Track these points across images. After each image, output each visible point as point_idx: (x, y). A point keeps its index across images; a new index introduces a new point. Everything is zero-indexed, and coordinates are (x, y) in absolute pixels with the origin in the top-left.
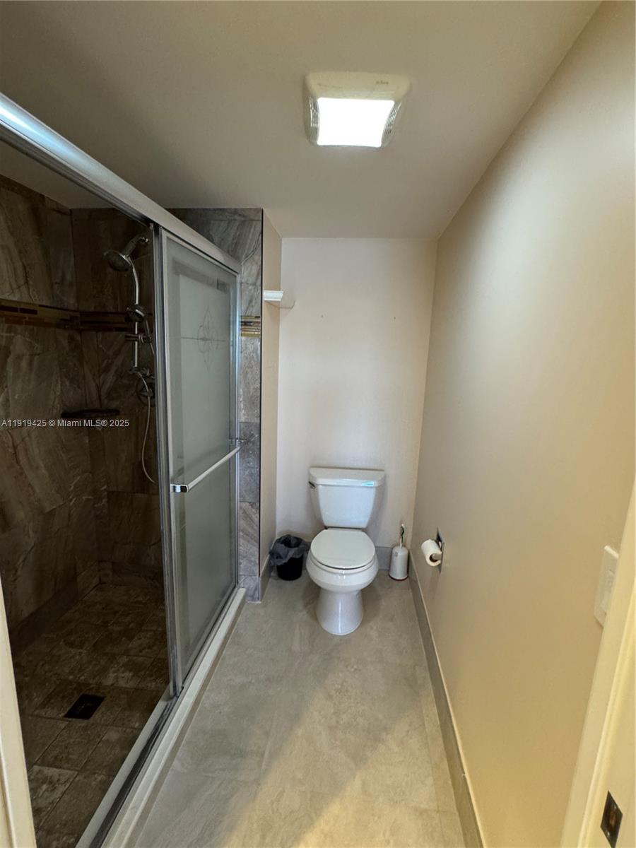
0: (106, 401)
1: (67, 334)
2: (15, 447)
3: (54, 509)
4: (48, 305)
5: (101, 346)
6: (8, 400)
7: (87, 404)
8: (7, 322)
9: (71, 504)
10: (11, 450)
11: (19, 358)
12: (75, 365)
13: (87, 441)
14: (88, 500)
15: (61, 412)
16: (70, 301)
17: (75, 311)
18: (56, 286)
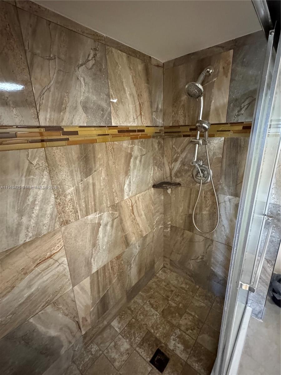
0: (174, 178)
1: (157, 141)
2: (132, 206)
3: (147, 234)
4: (150, 125)
5: (174, 146)
6: (130, 182)
7: (164, 179)
8: (131, 139)
10: (131, 208)
11: (136, 158)
12: (160, 158)
14: (161, 228)
15: (153, 185)
16: (160, 122)
17: (161, 127)
18: (154, 113)
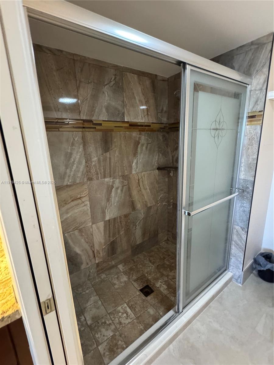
0: (175, 163)
1: (162, 134)
2: (139, 180)
3: (152, 206)
4: (155, 122)
5: (175, 138)
6: (137, 162)
7: (168, 165)
8: (139, 131)
9: (158, 205)
10: (137, 181)
11: (143, 145)
12: (164, 147)
13: (167, 180)
14: (165, 205)
15: (157, 167)
16: (165, 120)
17: (166, 124)
18: (159, 114)
